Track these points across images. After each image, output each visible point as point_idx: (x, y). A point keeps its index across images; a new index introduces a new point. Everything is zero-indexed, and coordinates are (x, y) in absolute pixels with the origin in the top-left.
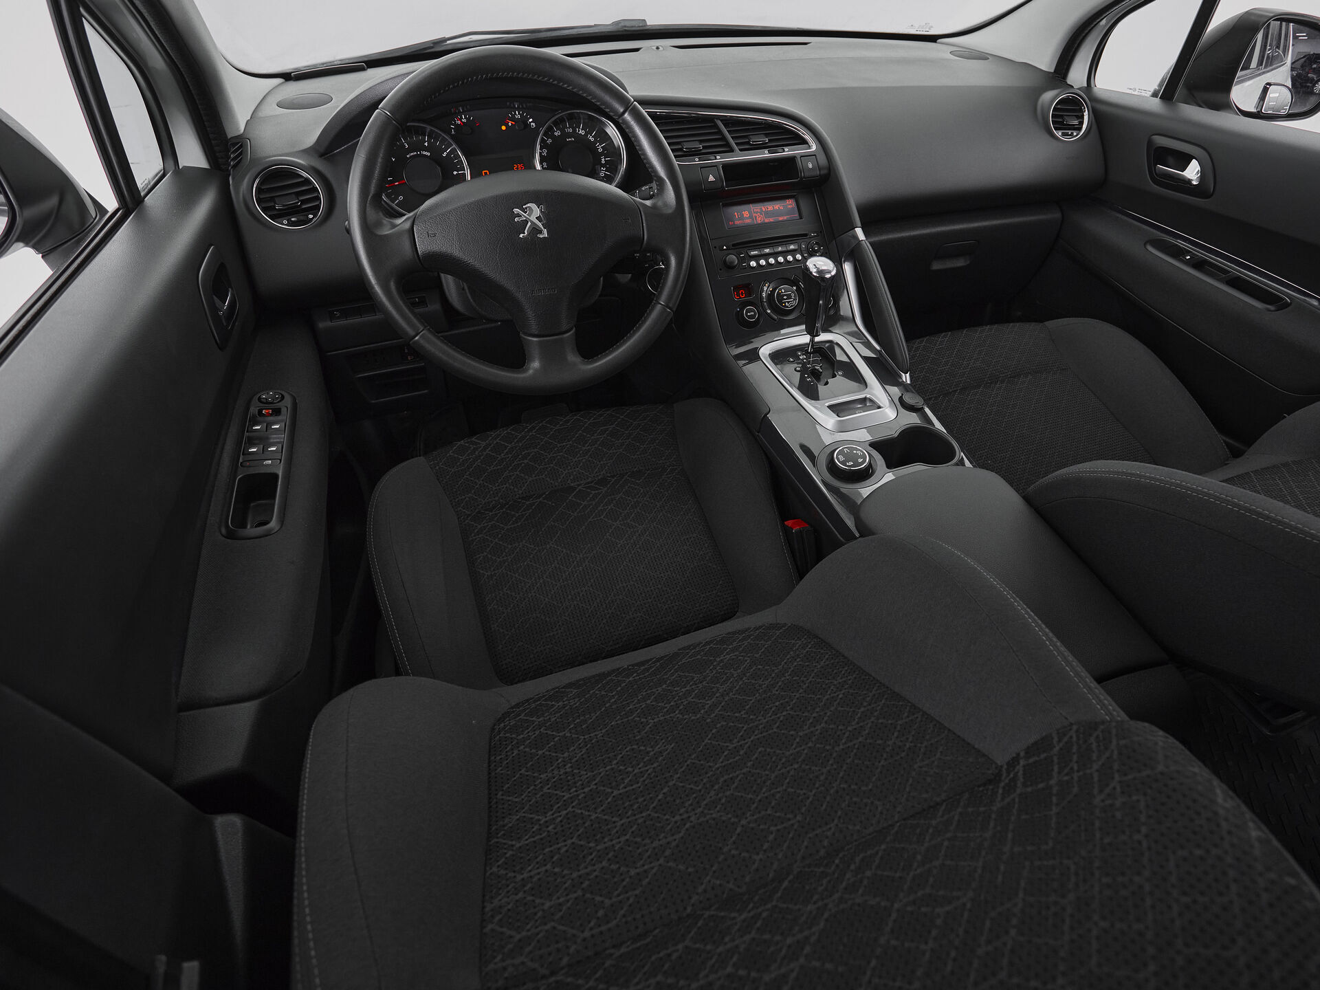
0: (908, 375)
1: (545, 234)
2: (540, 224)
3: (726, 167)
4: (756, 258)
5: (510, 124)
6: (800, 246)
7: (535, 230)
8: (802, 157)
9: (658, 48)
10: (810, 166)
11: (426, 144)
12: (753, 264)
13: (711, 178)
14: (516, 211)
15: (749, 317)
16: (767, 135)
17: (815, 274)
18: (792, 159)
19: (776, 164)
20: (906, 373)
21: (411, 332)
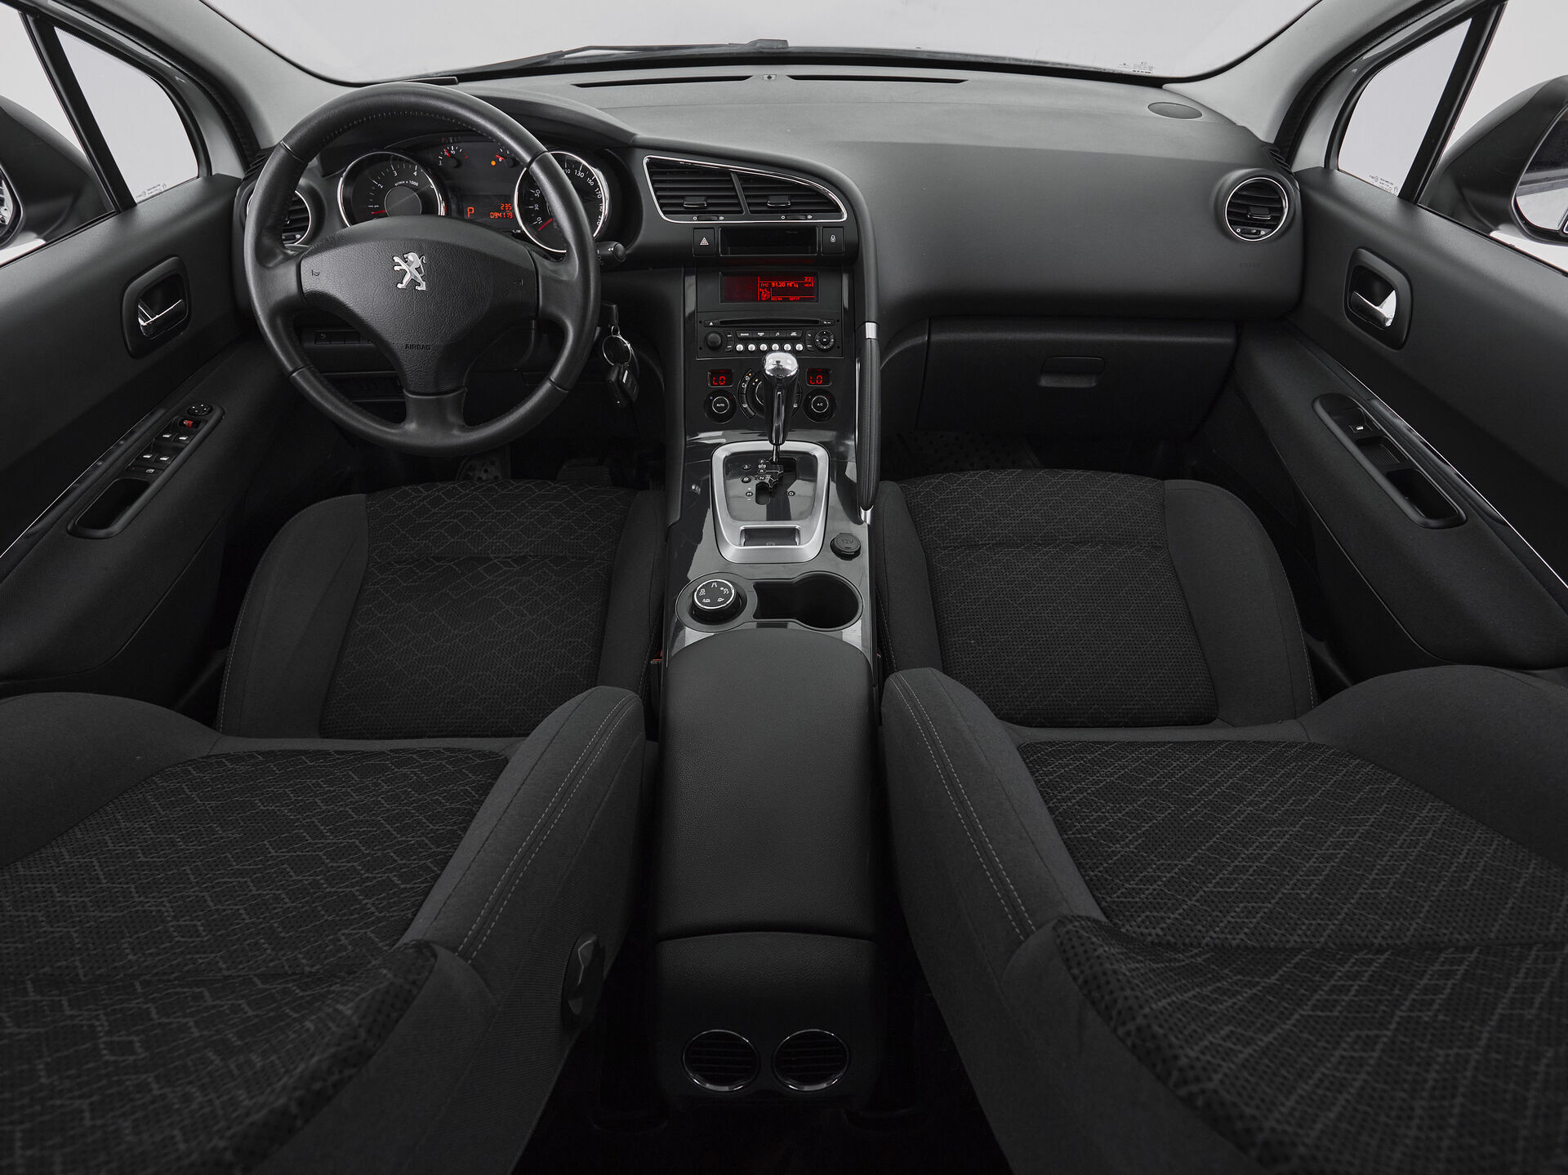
0: (869, 512)
1: (423, 287)
2: (419, 276)
3: (726, 230)
4: (745, 341)
5: (500, 160)
6: (804, 334)
7: (414, 282)
8: (824, 227)
9: (769, 77)
10: (833, 239)
11: (415, 173)
12: (740, 347)
13: (704, 242)
14: (397, 259)
15: (717, 408)
16: (791, 197)
17: (768, 373)
18: (812, 229)
19: (795, 232)
20: (866, 510)
21: (290, 369)
